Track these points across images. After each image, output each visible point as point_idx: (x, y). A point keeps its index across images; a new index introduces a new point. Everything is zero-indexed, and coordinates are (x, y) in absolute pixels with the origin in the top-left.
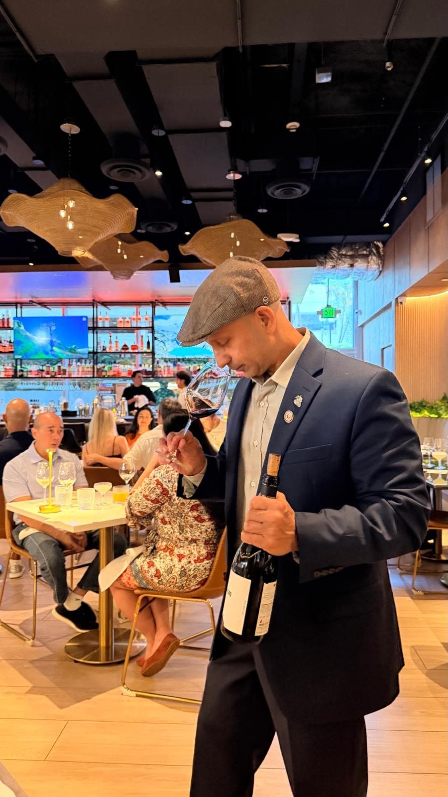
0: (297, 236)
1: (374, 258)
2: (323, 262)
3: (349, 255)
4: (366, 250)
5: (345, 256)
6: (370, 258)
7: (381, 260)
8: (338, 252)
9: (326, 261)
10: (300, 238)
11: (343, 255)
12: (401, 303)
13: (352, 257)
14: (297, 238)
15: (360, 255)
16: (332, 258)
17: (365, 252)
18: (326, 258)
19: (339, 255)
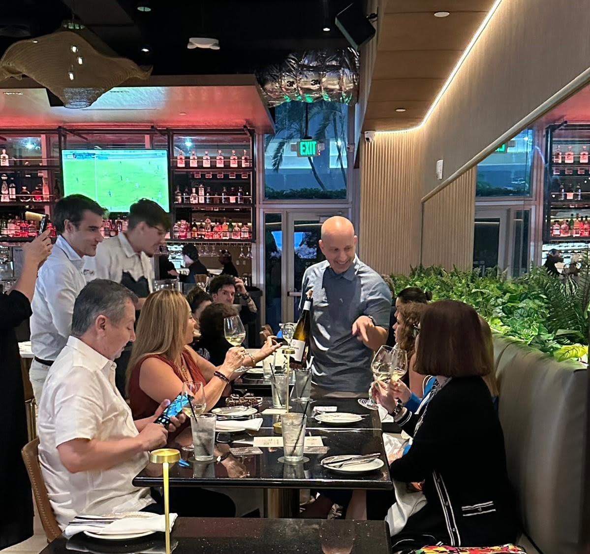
0: (217, 41)
1: (347, 71)
2: (278, 76)
3: (312, 67)
4: (337, 61)
5: (308, 68)
6: (341, 71)
7: (357, 75)
8: (297, 62)
9: (281, 74)
10: (219, 45)
11: (303, 66)
12: (368, 139)
13: (316, 69)
14: (215, 45)
15: (328, 67)
16: (290, 71)
17: (334, 63)
18: (280, 70)
19: (299, 66)
